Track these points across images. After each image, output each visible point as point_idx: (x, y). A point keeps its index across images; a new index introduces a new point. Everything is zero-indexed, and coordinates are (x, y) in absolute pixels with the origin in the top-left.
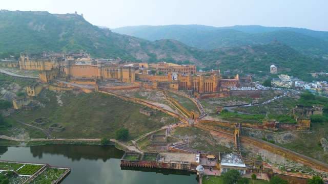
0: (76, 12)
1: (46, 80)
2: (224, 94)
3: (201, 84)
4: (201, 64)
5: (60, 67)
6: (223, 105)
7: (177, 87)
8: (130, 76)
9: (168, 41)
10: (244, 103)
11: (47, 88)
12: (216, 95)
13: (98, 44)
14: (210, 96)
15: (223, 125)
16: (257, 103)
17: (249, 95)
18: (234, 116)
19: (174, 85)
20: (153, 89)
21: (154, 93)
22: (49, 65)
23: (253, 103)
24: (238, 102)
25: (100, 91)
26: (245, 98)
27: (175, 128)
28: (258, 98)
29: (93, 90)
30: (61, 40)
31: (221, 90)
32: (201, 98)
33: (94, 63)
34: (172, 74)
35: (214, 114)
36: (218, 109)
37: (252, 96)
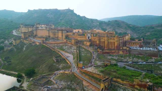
0: (69, 8)
1: (23, 37)
2: (123, 52)
3: (106, 43)
5: (33, 30)
6: (120, 60)
8: (62, 36)
9: (116, 21)
10: (139, 61)
12: (115, 52)
13: (75, 23)
16: (152, 62)
17: (146, 54)
18: (115, 70)
19: (87, 42)
20: (72, 44)
21: (71, 47)
22: (30, 30)
23: (148, 61)
24: (135, 59)
25: (43, 44)
26: (142, 57)
27: (61, 73)
28: (156, 58)
29: (40, 43)
30: (59, 21)
31: (121, 48)
32: (103, 53)
33: (46, 28)
34: (87, 35)
35: (100, 66)
36: (106, 63)
37: (149, 56)
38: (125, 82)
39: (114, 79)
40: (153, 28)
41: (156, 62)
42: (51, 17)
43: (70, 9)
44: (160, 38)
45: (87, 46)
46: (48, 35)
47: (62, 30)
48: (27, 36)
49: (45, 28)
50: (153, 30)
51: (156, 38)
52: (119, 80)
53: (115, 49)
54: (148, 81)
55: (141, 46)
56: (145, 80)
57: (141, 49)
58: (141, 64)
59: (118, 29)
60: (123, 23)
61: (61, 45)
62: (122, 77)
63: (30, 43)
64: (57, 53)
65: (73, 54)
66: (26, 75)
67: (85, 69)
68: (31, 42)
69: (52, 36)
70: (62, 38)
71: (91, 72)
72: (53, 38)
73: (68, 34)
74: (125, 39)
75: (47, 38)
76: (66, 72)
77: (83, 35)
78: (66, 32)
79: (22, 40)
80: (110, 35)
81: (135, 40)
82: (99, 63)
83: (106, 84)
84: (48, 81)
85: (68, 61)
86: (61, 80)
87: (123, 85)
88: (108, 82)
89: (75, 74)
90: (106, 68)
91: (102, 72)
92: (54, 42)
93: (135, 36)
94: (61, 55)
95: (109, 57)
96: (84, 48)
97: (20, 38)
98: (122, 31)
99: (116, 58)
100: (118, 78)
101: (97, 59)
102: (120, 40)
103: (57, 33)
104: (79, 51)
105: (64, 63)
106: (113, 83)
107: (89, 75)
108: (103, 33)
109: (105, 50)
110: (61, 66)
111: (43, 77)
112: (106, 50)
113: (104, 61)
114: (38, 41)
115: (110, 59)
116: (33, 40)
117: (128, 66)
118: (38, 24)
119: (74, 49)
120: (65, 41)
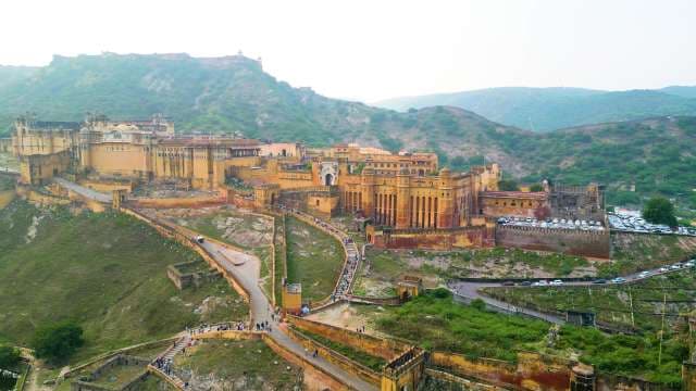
0: (240, 52)
1: (29, 179)
2: (471, 238)
3: (401, 201)
4: (518, 167)
5: (74, 148)
6: (459, 274)
7: (327, 205)
8: (211, 172)
9: (440, 109)
10: (539, 273)
11: (24, 198)
12: (441, 238)
14: (421, 241)
15: (368, 347)
16: (588, 279)
17: (563, 245)
18: (439, 317)
19: (321, 200)
20: (256, 209)
21: (250, 220)
22: (61, 144)
23: (572, 276)
24: (518, 267)
25: (122, 210)
26: (549, 258)
27: (205, 340)
28: (601, 261)
29: (108, 205)
30: (196, 108)
31: (464, 224)
32: (389, 245)
33: (138, 136)
34: (321, 167)
35: (378, 301)
36: (405, 286)
37: (575, 252)
38: (480, 368)
39: (439, 356)
40: (587, 139)
41: (601, 279)
42: (158, 89)
43: (245, 58)
44: (615, 180)
45: (319, 215)
46: (144, 169)
47: (210, 148)
48: (46, 172)
49: (130, 139)
50: (588, 147)
51: (598, 178)
52: (458, 359)
53: (438, 227)
54: (574, 357)
55: (542, 215)
56: (560, 354)
57: (544, 224)
58: (544, 289)
59: (449, 142)
60: (470, 117)
61: (206, 210)
62: (470, 345)
63: (61, 207)
64: (187, 248)
65: (260, 253)
66: (38, 356)
67: (314, 318)
68: (62, 202)
69: (162, 171)
70: (210, 181)
71: (338, 329)
72: (168, 184)
73: (237, 162)
74: (477, 186)
75: (141, 184)
76: (230, 334)
77: (303, 166)
78: (227, 154)
79: (20, 190)
80: (417, 169)
81: (517, 190)
82: (372, 288)
83: (405, 379)
84: (143, 378)
85: (235, 285)
86: (203, 372)
87: (473, 379)
88: (412, 371)
89: (269, 341)
90: (401, 310)
91: (386, 326)
92: (172, 201)
93: (518, 172)
94: (206, 257)
95: (417, 263)
96: (306, 225)
97: (13, 181)
98: (463, 150)
99: (444, 267)
100: (454, 349)
101: (366, 271)
102: (456, 188)
103: (186, 160)
104: (287, 236)
105: (218, 294)
106: (433, 372)
107: (331, 345)
108: (386, 159)
109: (396, 232)
110: (203, 309)
111: (121, 362)
112: (401, 231)
113: (392, 281)
114: (97, 197)
115: (417, 271)
116: (74, 190)
117: (493, 296)
118: (97, 120)
119: (264, 228)
120: (223, 193)
